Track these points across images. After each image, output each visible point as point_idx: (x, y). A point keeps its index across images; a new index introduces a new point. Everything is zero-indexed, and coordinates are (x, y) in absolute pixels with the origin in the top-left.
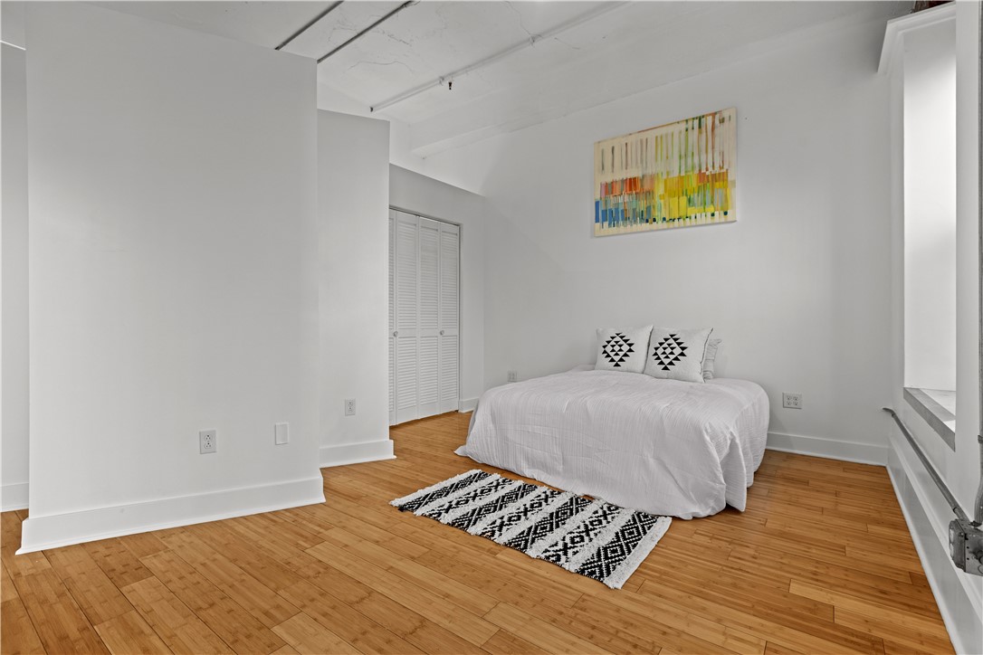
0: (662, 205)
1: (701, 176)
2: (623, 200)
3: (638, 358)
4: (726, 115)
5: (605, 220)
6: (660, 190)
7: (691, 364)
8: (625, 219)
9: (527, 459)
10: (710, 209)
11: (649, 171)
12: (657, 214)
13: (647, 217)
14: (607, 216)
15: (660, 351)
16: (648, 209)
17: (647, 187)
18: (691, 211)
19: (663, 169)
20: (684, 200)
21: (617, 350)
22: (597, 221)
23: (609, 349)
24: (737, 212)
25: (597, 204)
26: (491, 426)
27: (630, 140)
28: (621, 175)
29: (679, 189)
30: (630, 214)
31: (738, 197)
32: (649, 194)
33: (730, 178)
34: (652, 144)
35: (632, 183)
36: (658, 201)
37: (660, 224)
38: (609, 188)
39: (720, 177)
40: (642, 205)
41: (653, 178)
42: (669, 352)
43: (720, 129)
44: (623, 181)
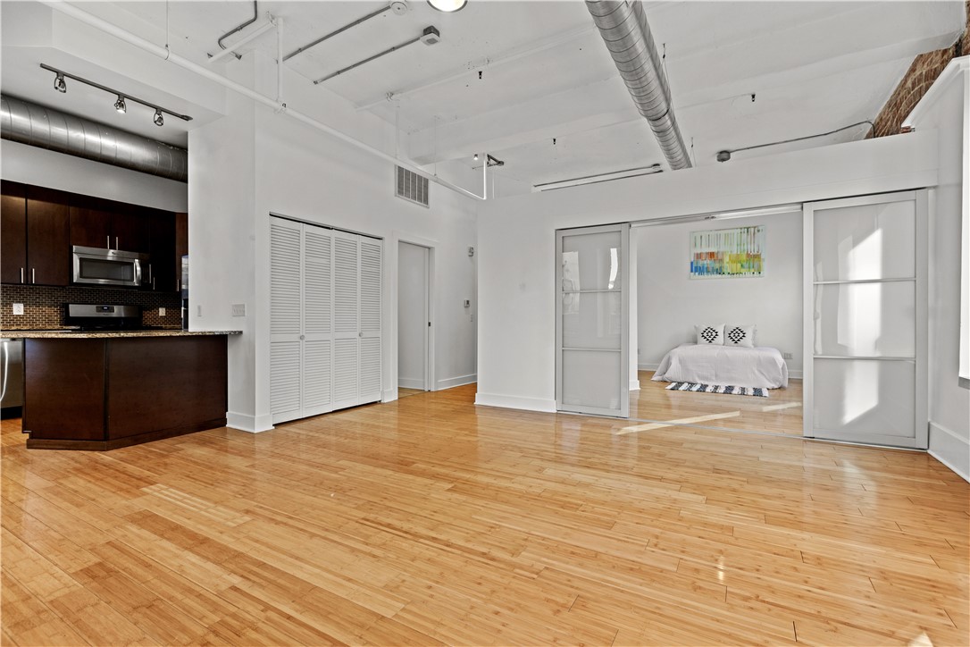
0: (727, 266)
1: (748, 255)
2: (707, 262)
3: (720, 339)
4: (760, 228)
5: (696, 271)
6: (727, 259)
7: (748, 340)
8: (708, 272)
9: (699, 376)
10: (752, 270)
11: (721, 250)
12: (725, 270)
13: (720, 272)
14: (697, 269)
15: (732, 335)
16: (721, 268)
17: (720, 257)
18: (743, 271)
19: (729, 249)
20: (739, 265)
21: (710, 335)
22: (692, 271)
23: (705, 334)
24: (765, 271)
25: (692, 263)
26: (679, 365)
27: (711, 233)
28: (705, 250)
29: (737, 260)
30: (710, 270)
31: (765, 266)
32: (721, 260)
33: (762, 257)
34: (723, 237)
35: (712, 255)
36: (725, 265)
37: (726, 276)
38: (699, 256)
39: (757, 256)
40: (717, 266)
41: (723, 254)
42: (736, 336)
43: (757, 234)
44: (707, 253)
